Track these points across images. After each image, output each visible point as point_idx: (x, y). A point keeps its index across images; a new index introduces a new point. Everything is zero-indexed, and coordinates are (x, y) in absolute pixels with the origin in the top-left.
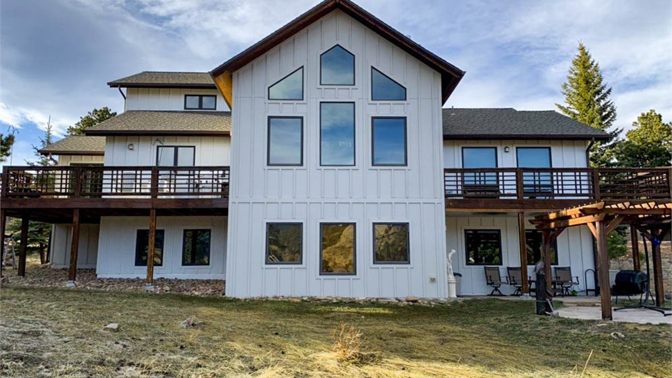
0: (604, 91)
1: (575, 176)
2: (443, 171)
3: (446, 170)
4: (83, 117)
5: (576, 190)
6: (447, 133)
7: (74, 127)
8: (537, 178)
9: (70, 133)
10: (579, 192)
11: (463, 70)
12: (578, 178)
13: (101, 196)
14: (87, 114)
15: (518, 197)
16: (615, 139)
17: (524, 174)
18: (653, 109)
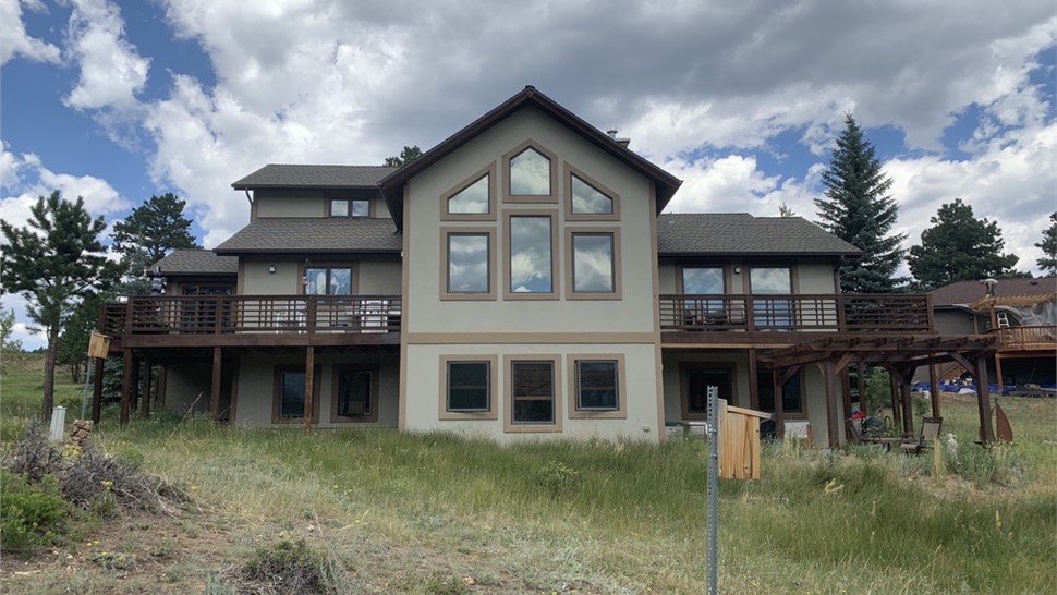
0: (881, 182)
1: (816, 304)
2: (658, 296)
3: (662, 297)
4: (137, 209)
5: (817, 320)
6: (664, 250)
7: (123, 223)
8: (770, 307)
9: (117, 233)
10: (820, 323)
11: (680, 179)
12: (819, 307)
13: (233, 332)
14: (142, 204)
15: (747, 330)
16: (896, 246)
17: (755, 302)
18: (959, 198)
